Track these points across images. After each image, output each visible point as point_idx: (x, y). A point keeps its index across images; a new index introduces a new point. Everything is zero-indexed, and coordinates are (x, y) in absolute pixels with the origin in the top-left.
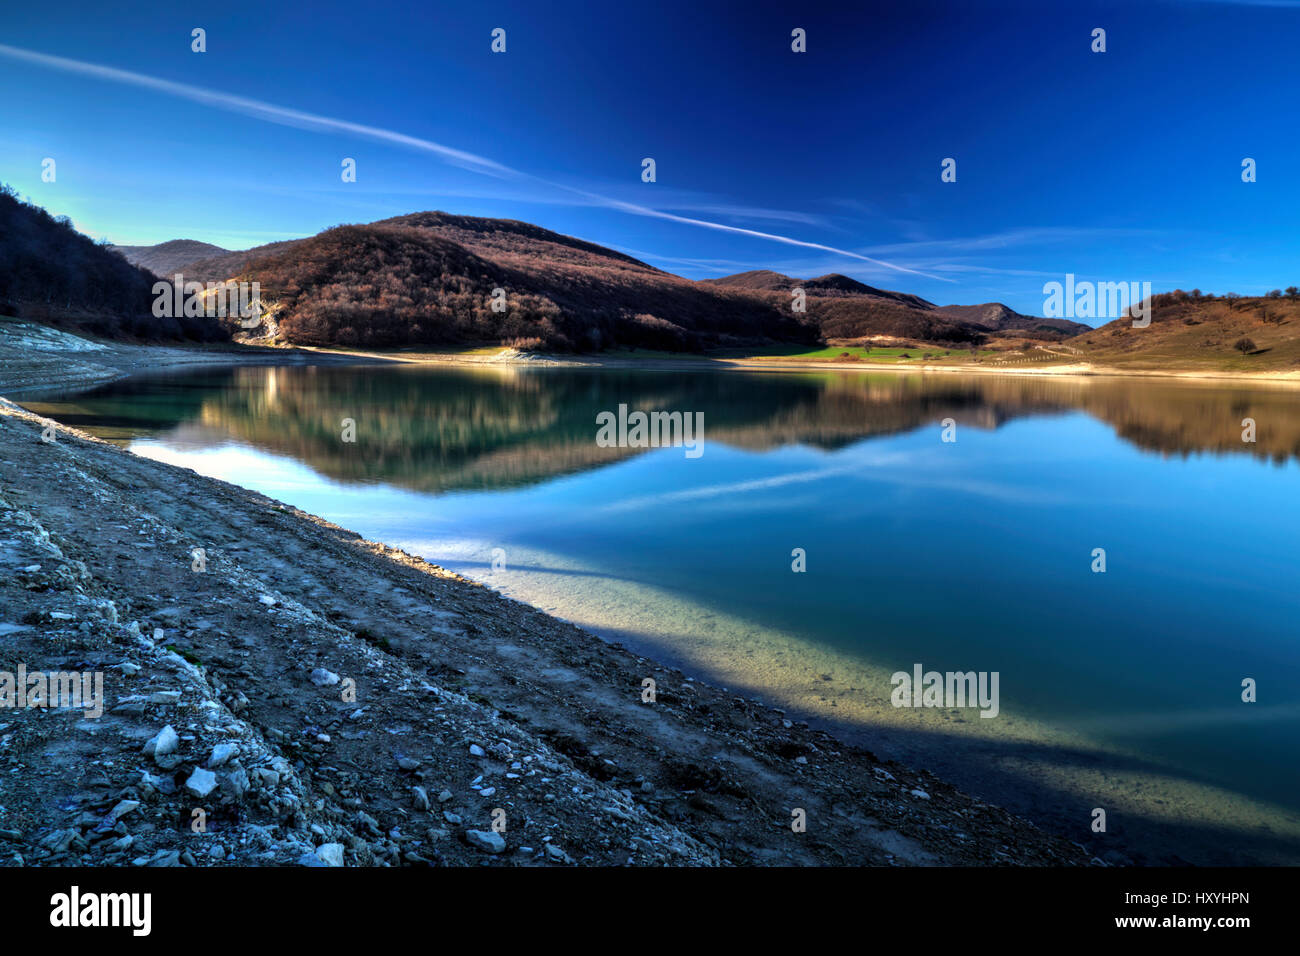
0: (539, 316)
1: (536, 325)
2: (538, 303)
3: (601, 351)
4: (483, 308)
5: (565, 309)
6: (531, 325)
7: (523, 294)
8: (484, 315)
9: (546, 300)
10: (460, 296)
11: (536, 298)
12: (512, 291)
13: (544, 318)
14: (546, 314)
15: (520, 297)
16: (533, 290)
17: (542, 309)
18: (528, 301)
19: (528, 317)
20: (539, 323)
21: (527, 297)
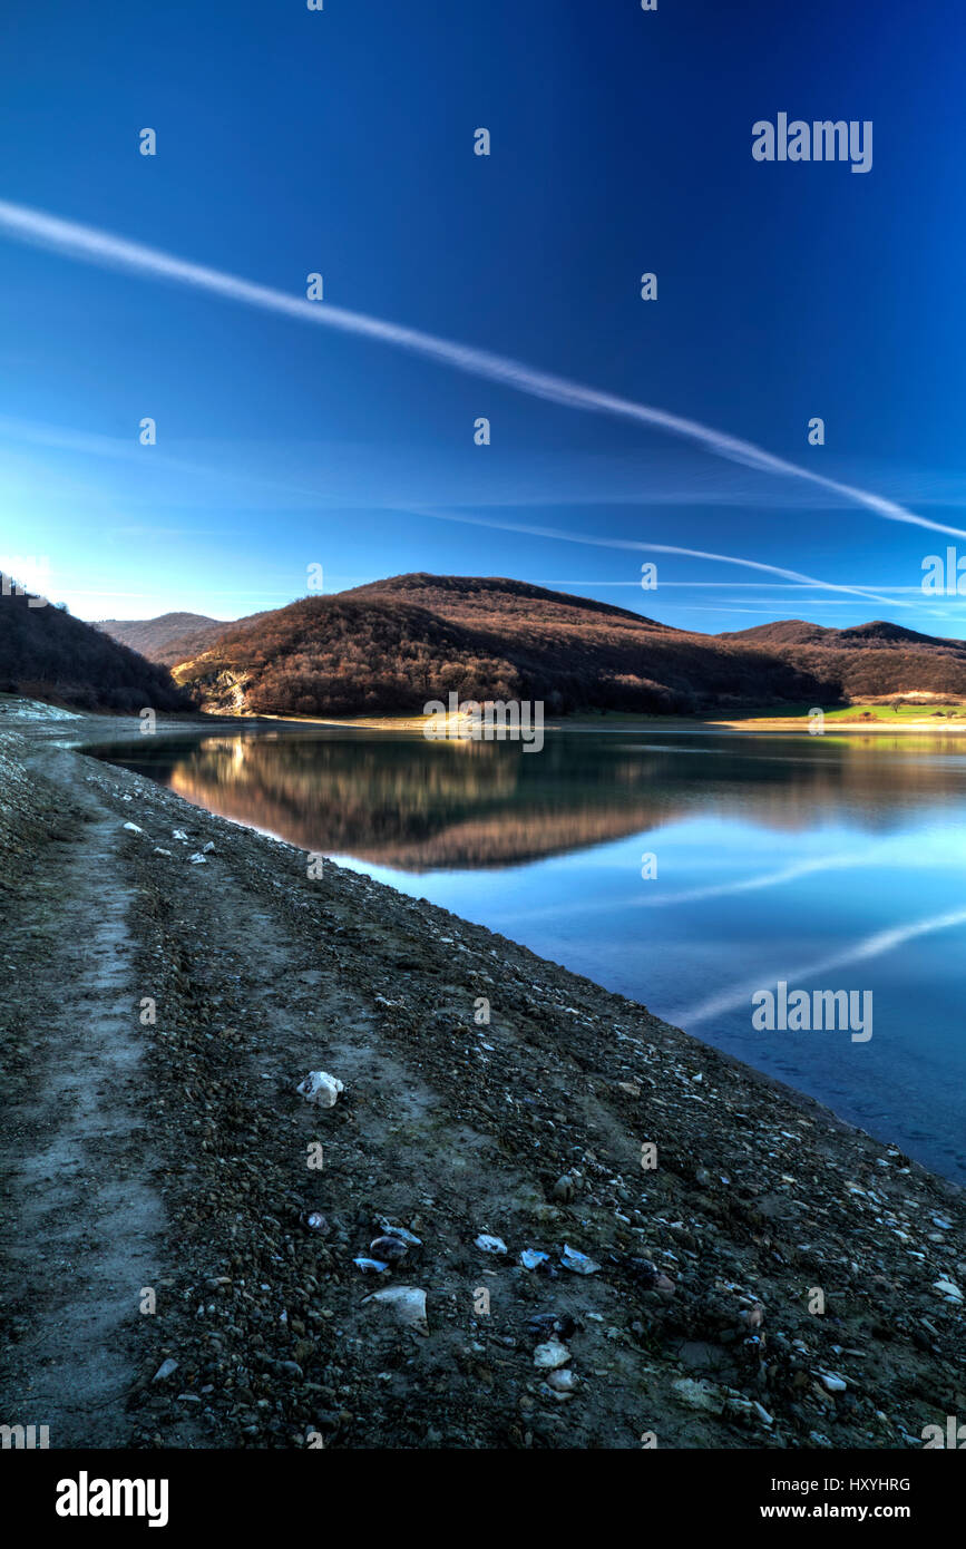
0: (495, 681)
1: (491, 689)
2: (496, 667)
3: (564, 713)
4: (438, 673)
5: (525, 672)
6: (485, 689)
7: (481, 658)
8: (438, 681)
9: (506, 663)
10: (416, 662)
11: (495, 662)
12: (470, 656)
13: (500, 683)
14: (502, 678)
15: (477, 661)
16: (493, 654)
17: (499, 673)
18: (486, 666)
19: (483, 681)
20: (494, 686)
21: (486, 661)
